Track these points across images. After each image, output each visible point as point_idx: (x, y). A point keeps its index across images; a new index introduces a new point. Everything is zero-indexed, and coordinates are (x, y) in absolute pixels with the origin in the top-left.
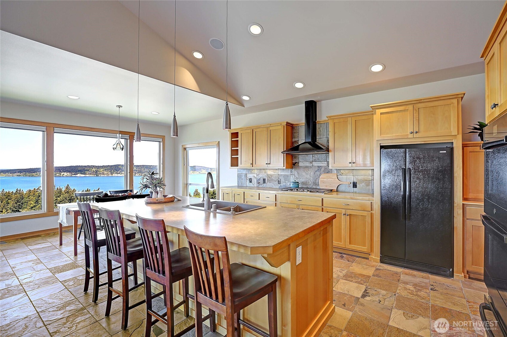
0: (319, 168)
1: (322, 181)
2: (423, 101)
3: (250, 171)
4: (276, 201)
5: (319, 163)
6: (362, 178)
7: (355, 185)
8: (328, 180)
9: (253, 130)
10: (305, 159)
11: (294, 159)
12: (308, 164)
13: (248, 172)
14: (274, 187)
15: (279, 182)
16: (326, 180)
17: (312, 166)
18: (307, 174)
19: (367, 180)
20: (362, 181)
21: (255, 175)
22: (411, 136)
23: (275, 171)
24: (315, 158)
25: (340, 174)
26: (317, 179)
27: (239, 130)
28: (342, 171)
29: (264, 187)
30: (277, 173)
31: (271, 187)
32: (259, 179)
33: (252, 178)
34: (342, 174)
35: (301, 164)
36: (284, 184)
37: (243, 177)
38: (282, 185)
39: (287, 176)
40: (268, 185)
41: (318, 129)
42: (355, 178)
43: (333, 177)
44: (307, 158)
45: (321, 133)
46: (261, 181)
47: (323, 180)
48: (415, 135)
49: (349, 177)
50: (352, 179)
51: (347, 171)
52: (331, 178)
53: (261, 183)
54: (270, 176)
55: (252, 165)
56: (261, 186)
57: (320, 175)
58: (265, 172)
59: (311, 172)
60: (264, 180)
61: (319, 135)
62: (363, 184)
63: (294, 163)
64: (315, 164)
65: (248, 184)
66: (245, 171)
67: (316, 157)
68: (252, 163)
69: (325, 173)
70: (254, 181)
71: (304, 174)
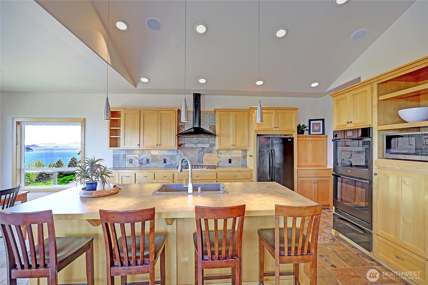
0: (203, 149)
1: (205, 159)
2: (280, 109)
3: (130, 152)
4: (173, 179)
5: (203, 145)
6: (234, 156)
7: (230, 161)
8: (211, 158)
9: (140, 111)
10: (190, 142)
11: (179, 141)
12: (193, 146)
13: (128, 153)
14: (159, 166)
15: (165, 161)
16: (209, 158)
17: (197, 147)
18: (192, 154)
19: (238, 158)
20: (235, 158)
21: (137, 156)
22: (274, 129)
23: (160, 151)
24: (199, 141)
25: (220, 154)
26: (201, 157)
27: (123, 109)
28: (221, 151)
29: (147, 166)
30: (162, 154)
31: (156, 166)
32: (142, 160)
33: (133, 158)
34: (221, 153)
35: (186, 145)
36: (170, 163)
37: (121, 158)
38: (168, 164)
39: (173, 156)
40: (152, 164)
41: (202, 117)
42: (230, 156)
43: (215, 156)
44: (192, 140)
45: (204, 121)
46: (144, 161)
47: (207, 159)
48: (277, 129)
49: (226, 156)
50: (229, 157)
51: (224, 151)
52: (213, 157)
53: (143, 163)
54: (155, 157)
55: (139, 146)
56: (143, 166)
57: (204, 155)
58: (149, 153)
59: (196, 152)
60: (148, 161)
61: (203, 122)
62: (236, 160)
63: (180, 144)
64: (199, 145)
65: (127, 164)
66: (124, 151)
67: (200, 139)
68: (139, 144)
69: (207, 153)
70: (136, 162)
71: (189, 154)
